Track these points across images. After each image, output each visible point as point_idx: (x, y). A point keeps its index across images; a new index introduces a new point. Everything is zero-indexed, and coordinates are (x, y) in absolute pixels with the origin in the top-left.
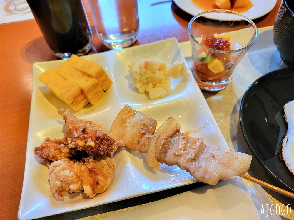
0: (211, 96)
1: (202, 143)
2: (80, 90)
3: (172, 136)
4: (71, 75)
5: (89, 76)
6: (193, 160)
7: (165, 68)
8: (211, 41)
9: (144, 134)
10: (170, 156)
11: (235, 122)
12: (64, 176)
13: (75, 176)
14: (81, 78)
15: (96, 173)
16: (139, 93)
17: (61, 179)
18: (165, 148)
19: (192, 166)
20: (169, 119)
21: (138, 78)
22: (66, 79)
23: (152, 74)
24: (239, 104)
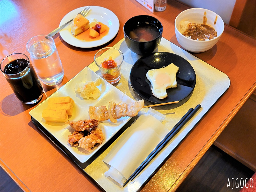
0: (117, 85)
1: (126, 104)
2: (66, 111)
3: (115, 108)
4: (57, 107)
5: (66, 103)
6: (127, 111)
7: (93, 83)
8: (107, 64)
9: (104, 113)
10: (118, 115)
11: (132, 91)
12: (88, 141)
13: (92, 139)
14: (62, 106)
15: (98, 134)
16: (87, 100)
17: (88, 143)
18: (115, 113)
19: (127, 113)
20: (109, 102)
21: (84, 93)
22: (55, 110)
23: (90, 89)
24: (130, 83)
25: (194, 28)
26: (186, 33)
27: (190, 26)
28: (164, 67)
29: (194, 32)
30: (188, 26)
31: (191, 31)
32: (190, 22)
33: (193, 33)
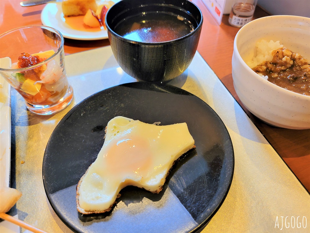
0: (42, 122)
25: (288, 61)
26: (261, 68)
27: (278, 54)
28: (160, 125)
29: (284, 71)
30: (272, 54)
31: (276, 67)
32: (282, 46)
33: (279, 74)
